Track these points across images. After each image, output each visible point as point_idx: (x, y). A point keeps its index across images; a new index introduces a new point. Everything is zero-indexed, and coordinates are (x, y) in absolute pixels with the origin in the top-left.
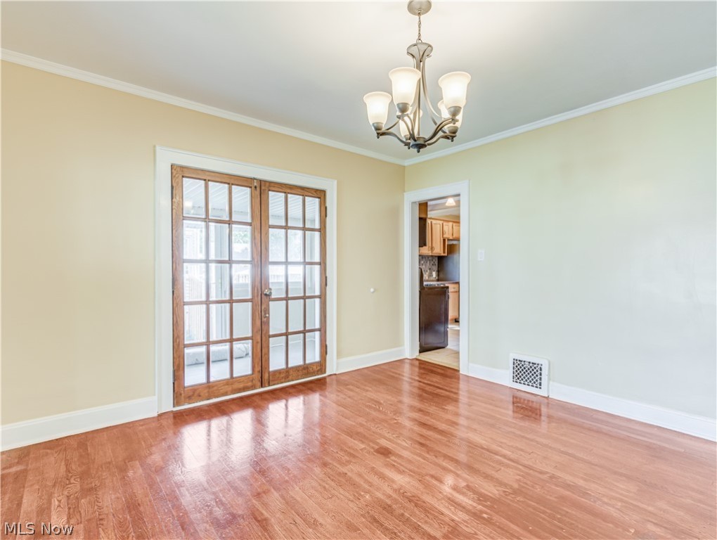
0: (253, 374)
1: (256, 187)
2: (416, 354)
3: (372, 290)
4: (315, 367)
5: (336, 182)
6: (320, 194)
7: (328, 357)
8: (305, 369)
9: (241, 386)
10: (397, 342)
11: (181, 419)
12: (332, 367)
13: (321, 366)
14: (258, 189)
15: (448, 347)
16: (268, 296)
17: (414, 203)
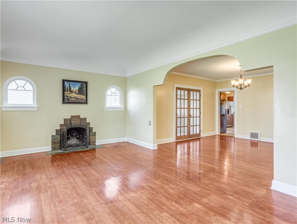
0: (188, 135)
1: (188, 91)
2: (219, 134)
3: (209, 115)
5: (202, 88)
6: (199, 91)
7: (201, 132)
8: (197, 135)
9: (186, 137)
10: (214, 130)
11: (177, 143)
12: (202, 135)
13: (199, 134)
15: (227, 132)
16: (190, 116)
17: (219, 92)
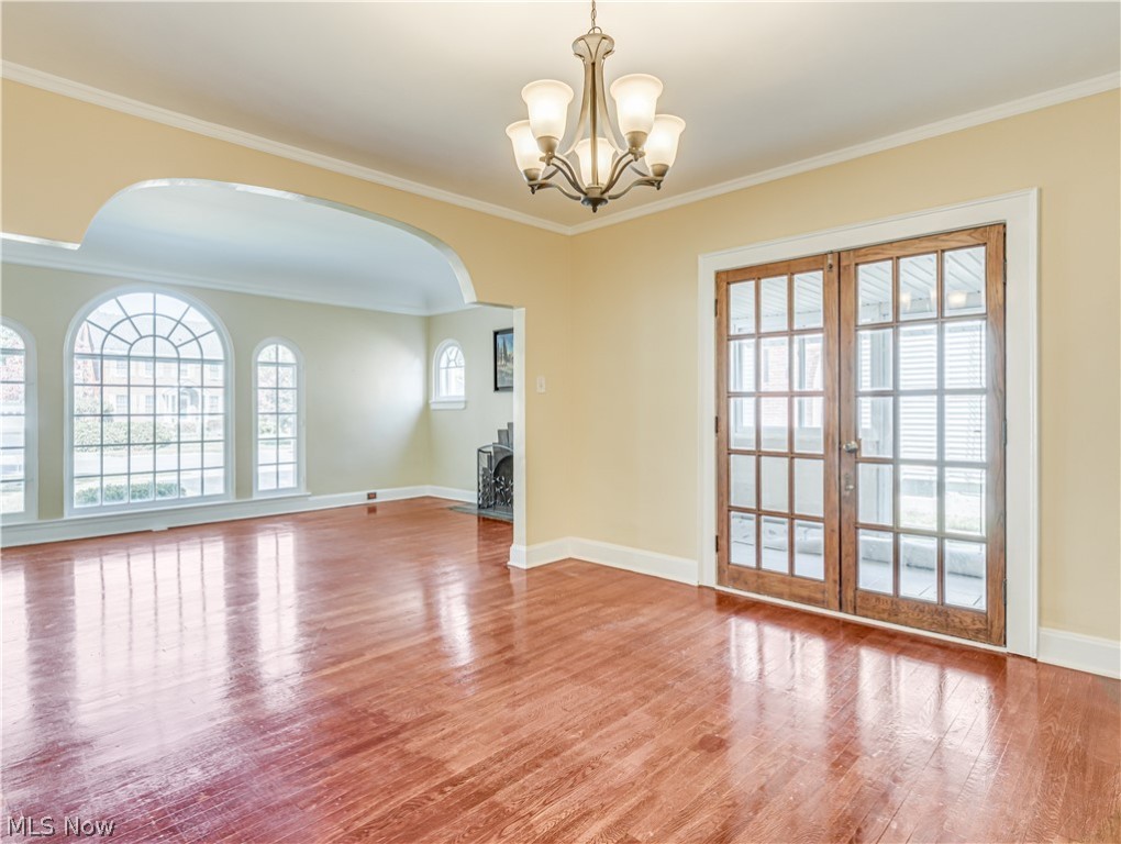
0: (825, 581)
1: (831, 266)
4: (969, 620)
8: (942, 614)
9: (805, 593)
13: (988, 623)
14: (835, 269)
16: (854, 452)
